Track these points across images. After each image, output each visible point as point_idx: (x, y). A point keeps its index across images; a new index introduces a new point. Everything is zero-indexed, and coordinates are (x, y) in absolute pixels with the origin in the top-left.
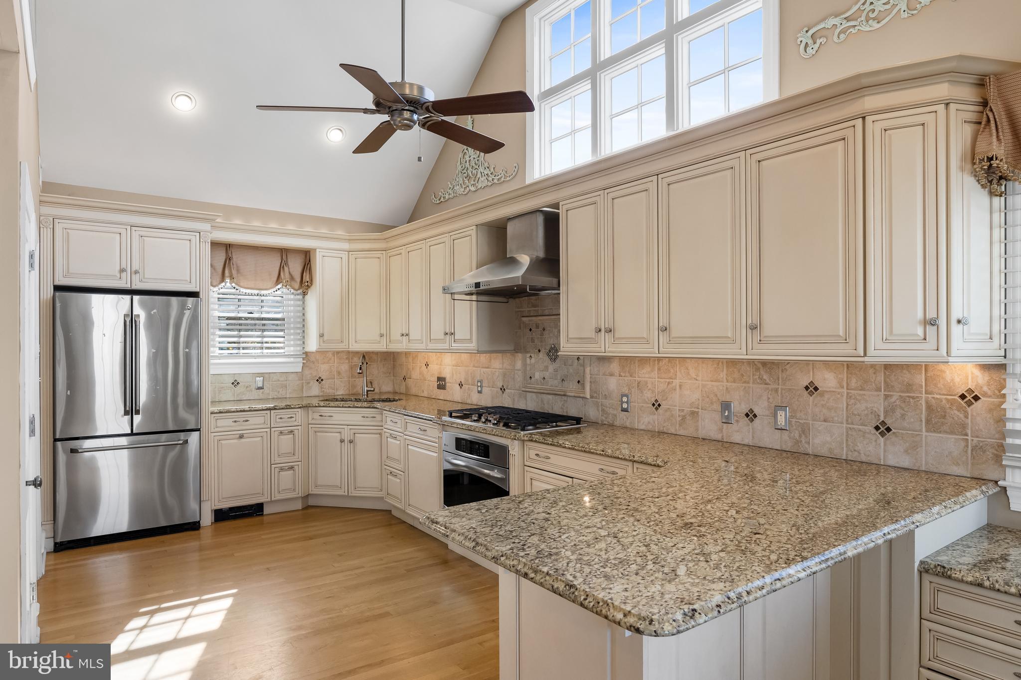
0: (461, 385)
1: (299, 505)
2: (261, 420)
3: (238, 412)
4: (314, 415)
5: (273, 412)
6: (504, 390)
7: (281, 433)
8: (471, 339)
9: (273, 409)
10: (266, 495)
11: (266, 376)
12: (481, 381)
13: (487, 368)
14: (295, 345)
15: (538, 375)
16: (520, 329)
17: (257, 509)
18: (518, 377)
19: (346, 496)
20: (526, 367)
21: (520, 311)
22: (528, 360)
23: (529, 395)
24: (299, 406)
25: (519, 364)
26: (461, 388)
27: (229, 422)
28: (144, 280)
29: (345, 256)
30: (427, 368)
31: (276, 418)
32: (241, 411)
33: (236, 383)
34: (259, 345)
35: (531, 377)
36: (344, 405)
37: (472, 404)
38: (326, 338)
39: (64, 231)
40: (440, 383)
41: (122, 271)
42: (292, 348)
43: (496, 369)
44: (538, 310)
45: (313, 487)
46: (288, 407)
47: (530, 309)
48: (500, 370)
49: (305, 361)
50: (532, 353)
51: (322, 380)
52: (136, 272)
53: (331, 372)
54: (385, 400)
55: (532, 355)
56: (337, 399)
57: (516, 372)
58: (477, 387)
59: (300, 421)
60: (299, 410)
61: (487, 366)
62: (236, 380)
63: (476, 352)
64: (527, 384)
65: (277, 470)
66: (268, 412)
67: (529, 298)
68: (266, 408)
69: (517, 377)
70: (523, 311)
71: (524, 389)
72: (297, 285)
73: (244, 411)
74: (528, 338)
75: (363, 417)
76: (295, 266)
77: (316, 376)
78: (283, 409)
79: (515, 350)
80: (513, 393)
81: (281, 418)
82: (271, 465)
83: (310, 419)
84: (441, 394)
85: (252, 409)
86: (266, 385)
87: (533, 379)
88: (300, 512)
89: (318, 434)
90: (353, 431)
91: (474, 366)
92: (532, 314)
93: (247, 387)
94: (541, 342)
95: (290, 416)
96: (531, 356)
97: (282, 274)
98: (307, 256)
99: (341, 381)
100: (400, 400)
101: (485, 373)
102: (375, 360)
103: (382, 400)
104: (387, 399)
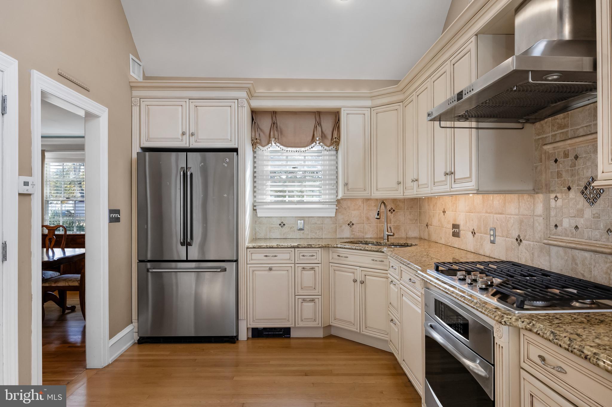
0: (474, 233)
1: (320, 334)
2: (287, 256)
3: (267, 248)
4: (333, 255)
5: (296, 249)
6: (521, 241)
7: (303, 268)
8: (470, 177)
9: (296, 248)
10: (291, 321)
11: (306, 219)
12: (494, 230)
13: (501, 214)
14: (330, 194)
15: (566, 223)
16: (541, 162)
17: (285, 332)
18: (539, 224)
19: (358, 333)
20: (550, 212)
21: (541, 138)
22: (553, 202)
23: (554, 250)
24: (319, 246)
25: (539, 209)
26: (474, 236)
27: (261, 256)
28: (198, 141)
29: (367, 112)
30: (444, 215)
31: (300, 256)
32: (270, 248)
33: (282, 225)
34: (300, 194)
35: (556, 226)
36: (357, 248)
37: (484, 255)
38: (350, 186)
39: (146, 107)
40: (454, 230)
41: (183, 134)
42: (327, 197)
43: (512, 215)
44: (567, 131)
45: (333, 320)
46: (310, 247)
47: (556, 132)
48: (516, 217)
49: (337, 208)
50: (558, 193)
51: (353, 224)
52: (193, 134)
53: (360, 218)
54: (403, 244)
55: (558, 195)
56: (361, 242)
57: (536, 218)
58: (489, 236)
59: (320, 260)
60: (319, 249)
61: (500, 211)
62: (282, 222)
63: (475, 192)
64: (550, 234)
65: (300, 301)
66: (293, 250)
67: (553, 118)
68: (290, 246)
69: (537, 224)
70: (546, 137)
71: (546, 241)
72: (328, 142)
73: (272, 248)
74: (551, 172)
75: (373, 260)
76: (327, 125)
77: (347, 221)
78: (304, 247)
79: (534, 190)
80: (532, 246)
81: (303, 256)
82: (295, 296)
83: (331, 258)
84: (456, 242)
85: (279, 246)
86: (306, 227)
87: (559, 228)
88: (322, 341)
89: (337, 272)
90: (364, 273)
91: (487, 212)
92: (557, 140)
93: (291, 228)
94: (572, 175)
95: (311, 254)
96: (556, 197)
97: (315, 133)
98: (336, 115)
99: (370, 226)
100: (416, 245)
101: (498, 220)
102: (401, 208)
103: (400, 245)
104: (405, 244)
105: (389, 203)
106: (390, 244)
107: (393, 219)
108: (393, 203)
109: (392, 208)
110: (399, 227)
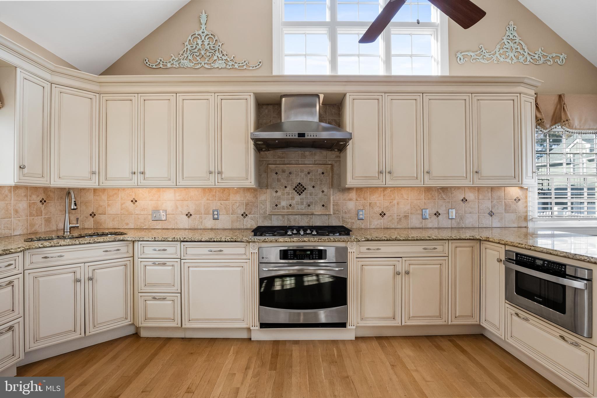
0: (189, 215)
4: (33, 258)
6: (246, 215)
12: (217, 211)
13: (226, 200)
15: (284, 204)
18: (263, 205)
22: (274, 193)
23: (274, 217)
24: (21, 249)
25: (264, 197)
30: (134, 204)
35: (276, 205)
43: (236, 201)
44: (284, 160)
45: (32, 343)
47: (277, 160)
48: (242, 202)
50: (278, 189)
57: (260, 202)
58: (212, 215)
59: (20, 268)
60: (20, 254)
64: (272, 209)
69: (261, 205)
70: (271, 160)
71: (270, 213)
74: (274, 178)
75: (106, 251)
79: (259, 187)
80: (257, 217)
87: (279, 206)
89: (40, 279)
90: (91, 268)
92: (277, 163)
94: (288, 181)
95: (8, 263)
96: (276, 191)
101: (222, 205)
102: (52, 198)
103: (88, 235)
104: (94, 233)
105: (40, 193)
106: (77, 236)
107: (44, 211)
108: (44, 193)
109: (43, 198)
110: (50, 220)
